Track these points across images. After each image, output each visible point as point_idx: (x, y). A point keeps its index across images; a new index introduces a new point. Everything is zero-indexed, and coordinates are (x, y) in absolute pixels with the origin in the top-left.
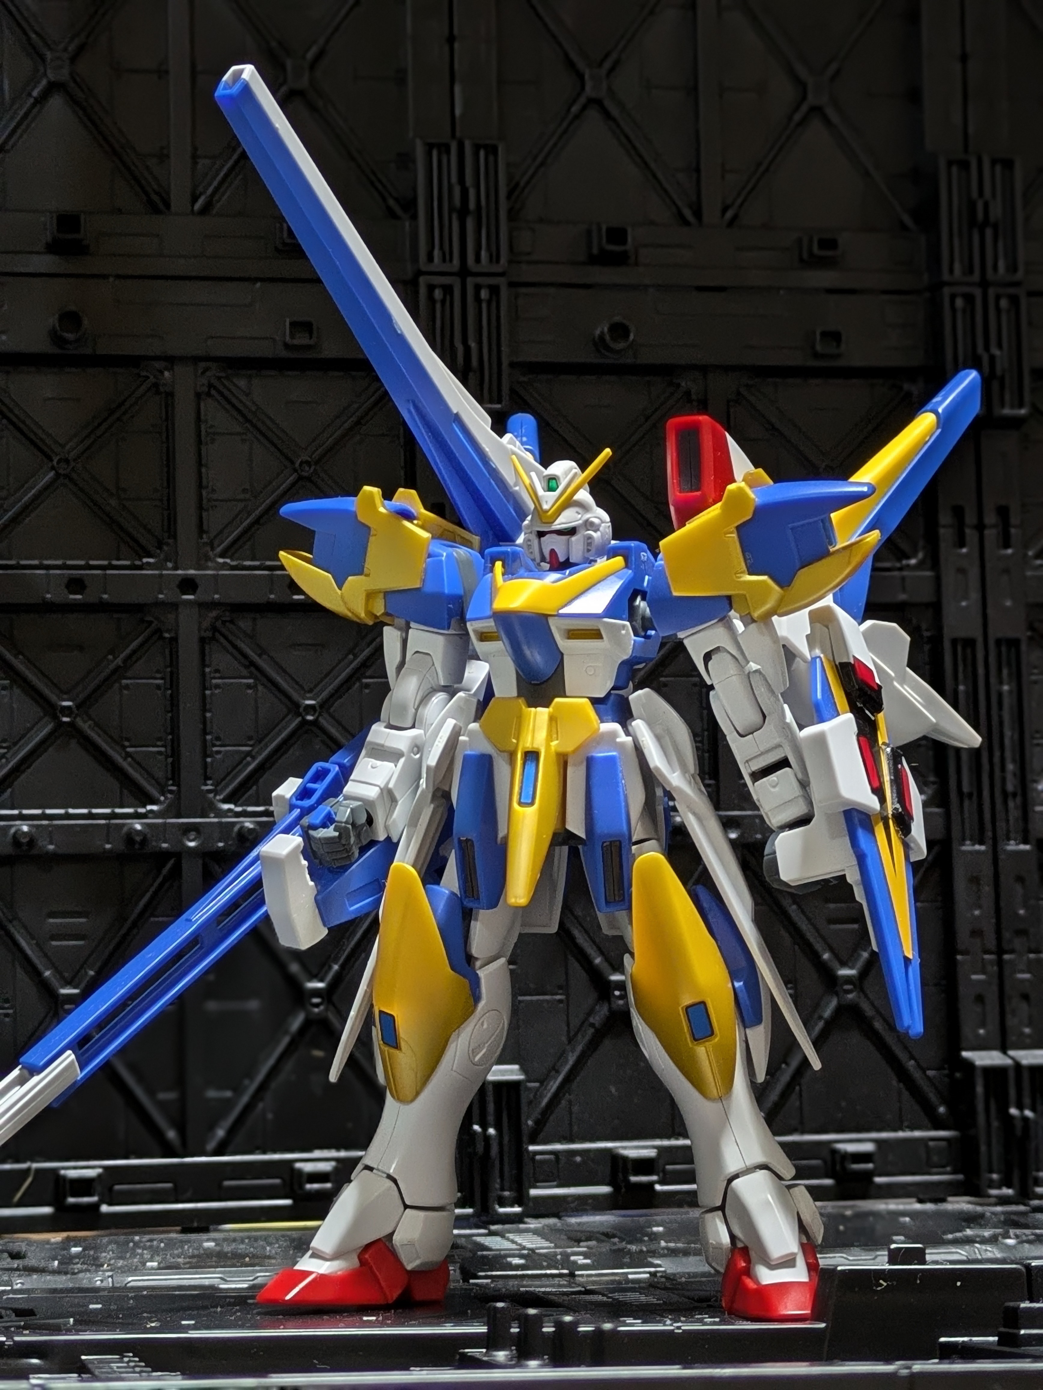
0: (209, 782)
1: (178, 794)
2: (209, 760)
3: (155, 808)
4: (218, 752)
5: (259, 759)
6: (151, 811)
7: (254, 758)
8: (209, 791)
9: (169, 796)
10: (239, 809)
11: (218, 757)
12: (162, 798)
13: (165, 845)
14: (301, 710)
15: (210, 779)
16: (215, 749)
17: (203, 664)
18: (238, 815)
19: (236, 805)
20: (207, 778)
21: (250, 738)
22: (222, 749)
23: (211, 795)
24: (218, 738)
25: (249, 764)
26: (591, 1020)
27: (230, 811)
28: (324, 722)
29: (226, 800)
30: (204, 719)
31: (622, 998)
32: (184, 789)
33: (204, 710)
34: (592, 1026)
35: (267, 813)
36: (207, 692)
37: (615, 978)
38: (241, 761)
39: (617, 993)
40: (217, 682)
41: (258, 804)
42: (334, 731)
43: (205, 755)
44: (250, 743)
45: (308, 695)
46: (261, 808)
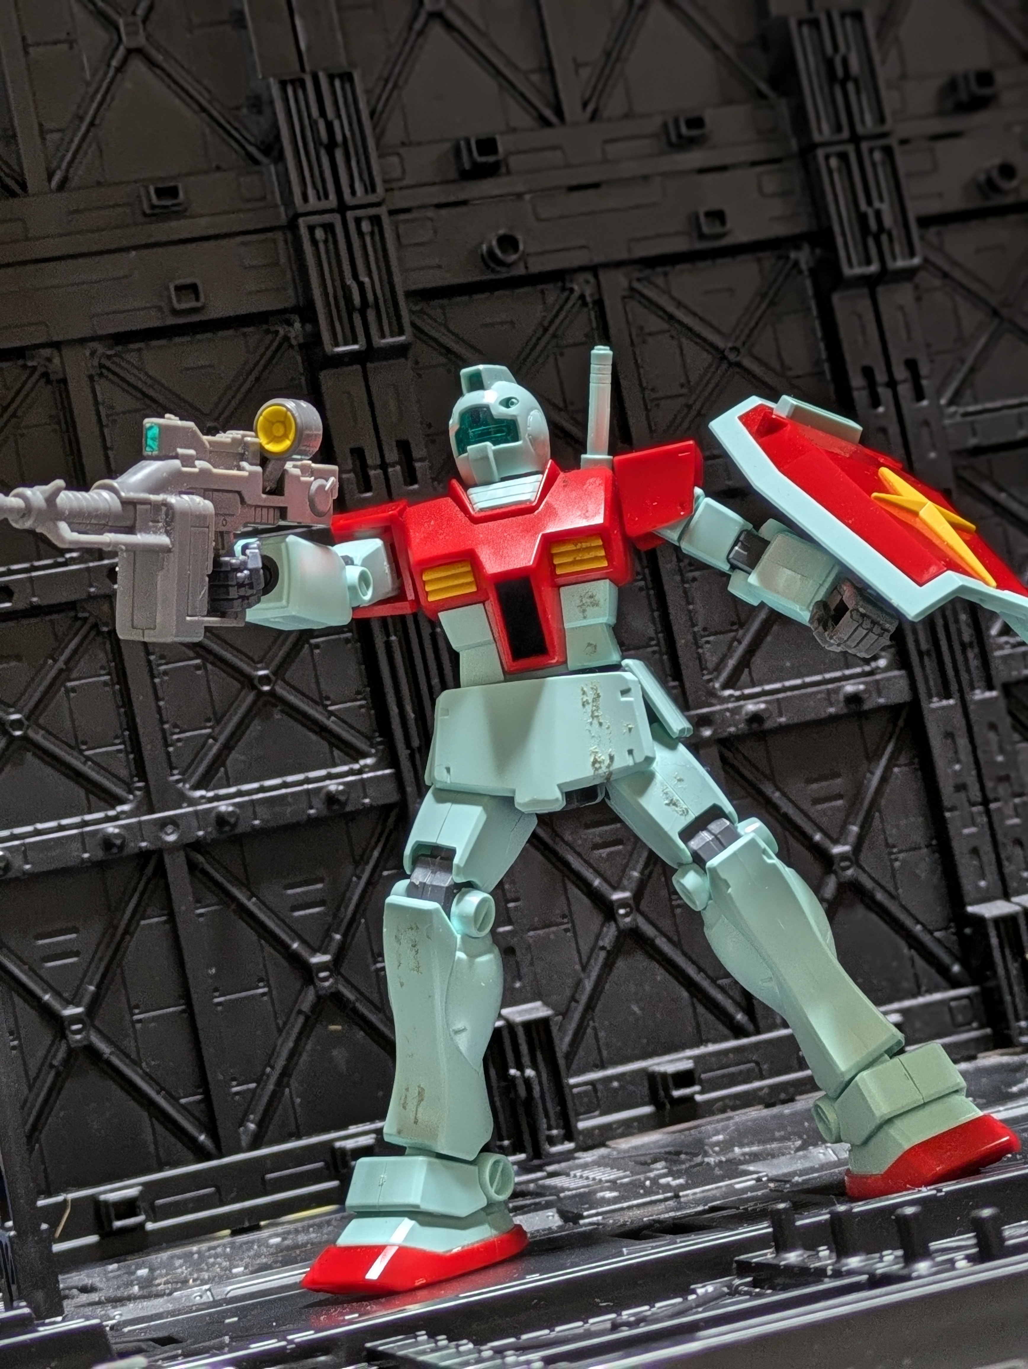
0: (175, 772)
1: (147, 790)
2: (171, 749)
3: (126, 807)
4: (179, 740)
5: (222, 739)
6: (123, 812)
7: (216, 740)
8: (178, 781)
9: (138, 793)
10: (210, 794)
11: (180, 744)
12: (131, 797)
13: (144, 844)
14: (256, 682)
15: (176, 768)
16: (175, 737)
17: (148, 654)
18: (211, 800)
19: (207, 790)
20: (172, 768)
21: (209, 720)
22: (182, 736)
23: (181, 785)
24: (177, 726)
25: (211, 747)
26: (601, 943)
27: (202, 797)
28: (281, 690)
29: (196, 787)
30: (159, 709)
31: (626, 915)
32: (152, 783)
33: (157, 699)
34: (603, 948)
35: (240, 794)
36: (157, 680)
37: (617, 896)
38: (203, 745)
39: (622, 911)
40: (163, 668)
41: (229, 786)
42: (292, 698)
43: (167, 745)
44: (209, 724)
45: (259, 666)
46: (233, 790)
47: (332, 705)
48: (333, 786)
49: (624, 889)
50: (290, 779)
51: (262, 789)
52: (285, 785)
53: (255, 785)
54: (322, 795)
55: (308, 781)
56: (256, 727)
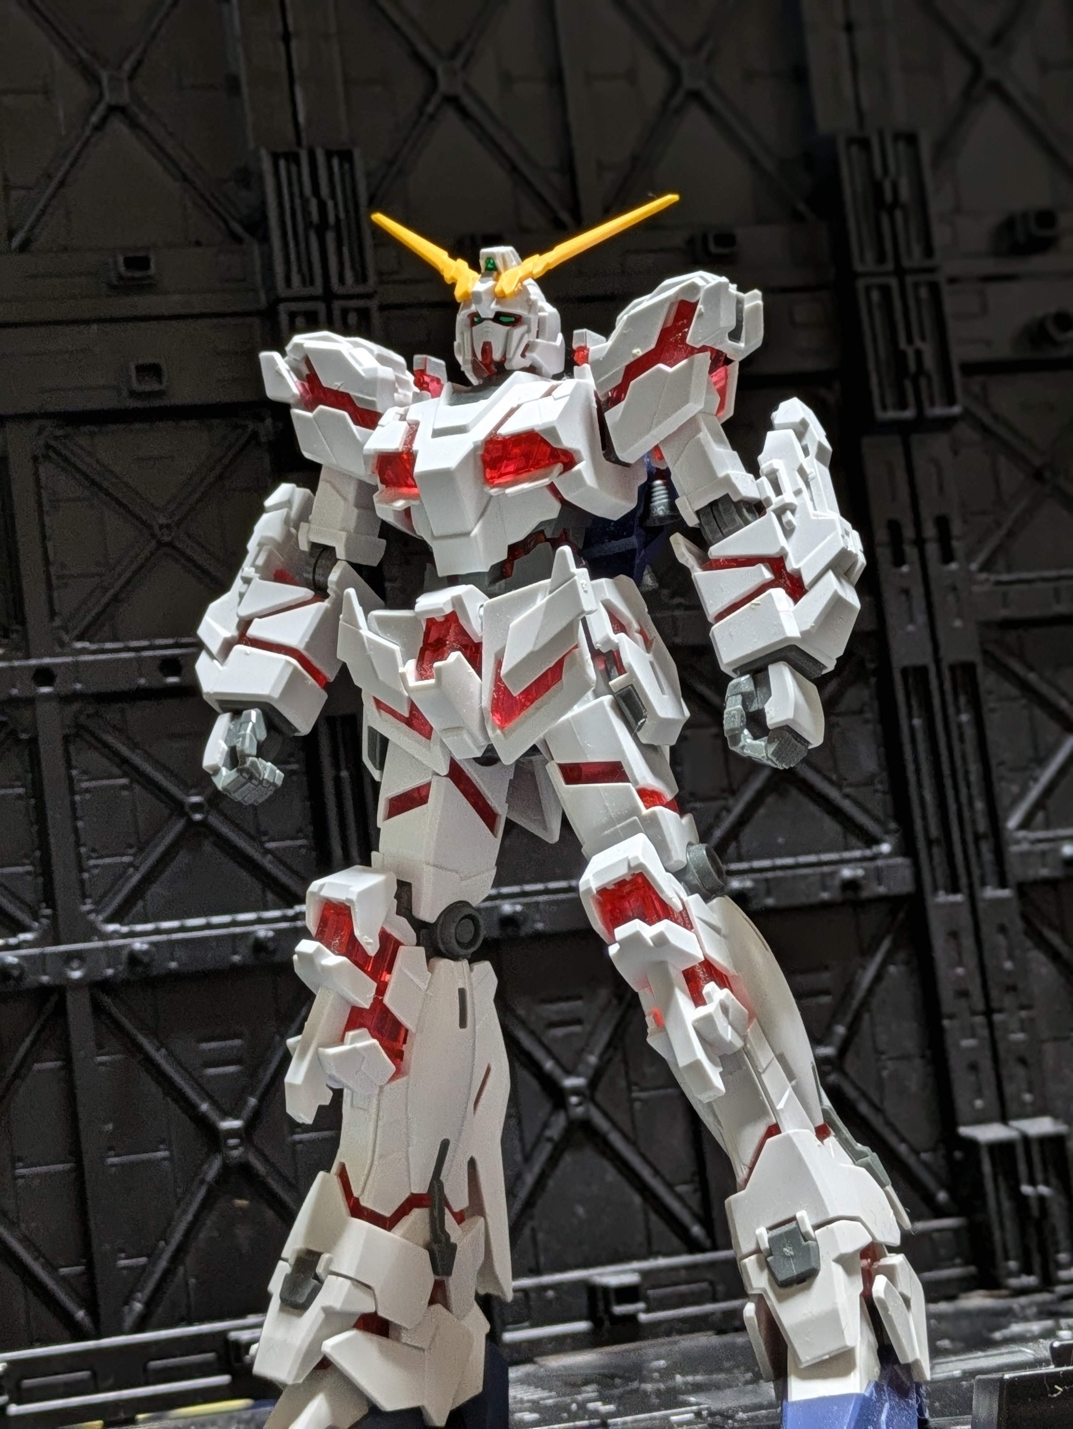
0: (88, 901)
1: (54, 918)
2: (86, 875)
3: (28, 936)
4: (96, 866)
5: (144, 869)
6: (25, 942)
7: (137, 869)
8: (90, 912)
9: (45, 921)
10: (125, 929)
11: (96, 871)
12: (36, 925)
13: (45, 979)
14: (187, 809)
15: (90, 897)
16: (92, 862)
17: (69, 766)
18: (125, 936)
19: (122, 923)
20: (84, 896)
21: (131, 846)
22: (100, 862)
23: (92, 917)
24: (93, 850)
25: (131, 876)
26: (548, 1133)
27: (115, 932)
28: (215, 821)
29: (110, 920)
30: (76, 830)
31: (579, 1104)
32: (60, 912)
33: (75, 818)
34: (550, 1139)
35: (157, 932)
36: (77, 798)
37: (570, 1082)
38: (121, 874)
39: (574, 1100)
40: (85, 785)
41: (146, 921)
42: (225, 830)
43: (81, 870)
44: (131, 851)
45: (193, 791)
46: (149, 927)
47: (269, 841)
48: (262, 932)
49: (578, 1075)
50: (216, 920)
51: (182, 929)
52: (209, 926)
53: (175, 924)
54: (251, 941)
55: (234, 924)
56: (183, 859)
